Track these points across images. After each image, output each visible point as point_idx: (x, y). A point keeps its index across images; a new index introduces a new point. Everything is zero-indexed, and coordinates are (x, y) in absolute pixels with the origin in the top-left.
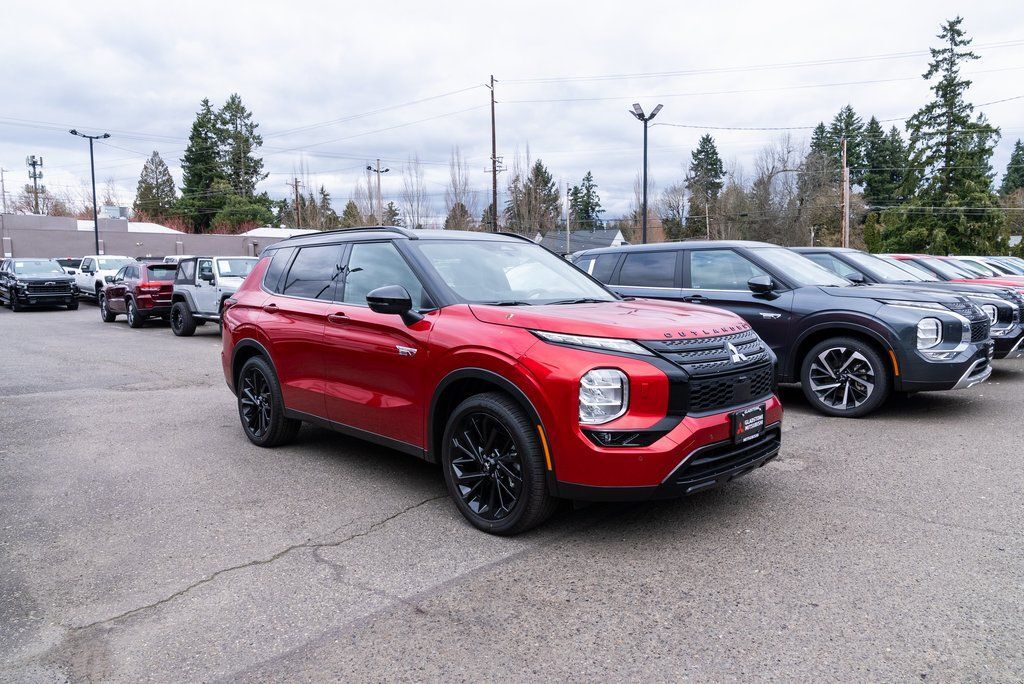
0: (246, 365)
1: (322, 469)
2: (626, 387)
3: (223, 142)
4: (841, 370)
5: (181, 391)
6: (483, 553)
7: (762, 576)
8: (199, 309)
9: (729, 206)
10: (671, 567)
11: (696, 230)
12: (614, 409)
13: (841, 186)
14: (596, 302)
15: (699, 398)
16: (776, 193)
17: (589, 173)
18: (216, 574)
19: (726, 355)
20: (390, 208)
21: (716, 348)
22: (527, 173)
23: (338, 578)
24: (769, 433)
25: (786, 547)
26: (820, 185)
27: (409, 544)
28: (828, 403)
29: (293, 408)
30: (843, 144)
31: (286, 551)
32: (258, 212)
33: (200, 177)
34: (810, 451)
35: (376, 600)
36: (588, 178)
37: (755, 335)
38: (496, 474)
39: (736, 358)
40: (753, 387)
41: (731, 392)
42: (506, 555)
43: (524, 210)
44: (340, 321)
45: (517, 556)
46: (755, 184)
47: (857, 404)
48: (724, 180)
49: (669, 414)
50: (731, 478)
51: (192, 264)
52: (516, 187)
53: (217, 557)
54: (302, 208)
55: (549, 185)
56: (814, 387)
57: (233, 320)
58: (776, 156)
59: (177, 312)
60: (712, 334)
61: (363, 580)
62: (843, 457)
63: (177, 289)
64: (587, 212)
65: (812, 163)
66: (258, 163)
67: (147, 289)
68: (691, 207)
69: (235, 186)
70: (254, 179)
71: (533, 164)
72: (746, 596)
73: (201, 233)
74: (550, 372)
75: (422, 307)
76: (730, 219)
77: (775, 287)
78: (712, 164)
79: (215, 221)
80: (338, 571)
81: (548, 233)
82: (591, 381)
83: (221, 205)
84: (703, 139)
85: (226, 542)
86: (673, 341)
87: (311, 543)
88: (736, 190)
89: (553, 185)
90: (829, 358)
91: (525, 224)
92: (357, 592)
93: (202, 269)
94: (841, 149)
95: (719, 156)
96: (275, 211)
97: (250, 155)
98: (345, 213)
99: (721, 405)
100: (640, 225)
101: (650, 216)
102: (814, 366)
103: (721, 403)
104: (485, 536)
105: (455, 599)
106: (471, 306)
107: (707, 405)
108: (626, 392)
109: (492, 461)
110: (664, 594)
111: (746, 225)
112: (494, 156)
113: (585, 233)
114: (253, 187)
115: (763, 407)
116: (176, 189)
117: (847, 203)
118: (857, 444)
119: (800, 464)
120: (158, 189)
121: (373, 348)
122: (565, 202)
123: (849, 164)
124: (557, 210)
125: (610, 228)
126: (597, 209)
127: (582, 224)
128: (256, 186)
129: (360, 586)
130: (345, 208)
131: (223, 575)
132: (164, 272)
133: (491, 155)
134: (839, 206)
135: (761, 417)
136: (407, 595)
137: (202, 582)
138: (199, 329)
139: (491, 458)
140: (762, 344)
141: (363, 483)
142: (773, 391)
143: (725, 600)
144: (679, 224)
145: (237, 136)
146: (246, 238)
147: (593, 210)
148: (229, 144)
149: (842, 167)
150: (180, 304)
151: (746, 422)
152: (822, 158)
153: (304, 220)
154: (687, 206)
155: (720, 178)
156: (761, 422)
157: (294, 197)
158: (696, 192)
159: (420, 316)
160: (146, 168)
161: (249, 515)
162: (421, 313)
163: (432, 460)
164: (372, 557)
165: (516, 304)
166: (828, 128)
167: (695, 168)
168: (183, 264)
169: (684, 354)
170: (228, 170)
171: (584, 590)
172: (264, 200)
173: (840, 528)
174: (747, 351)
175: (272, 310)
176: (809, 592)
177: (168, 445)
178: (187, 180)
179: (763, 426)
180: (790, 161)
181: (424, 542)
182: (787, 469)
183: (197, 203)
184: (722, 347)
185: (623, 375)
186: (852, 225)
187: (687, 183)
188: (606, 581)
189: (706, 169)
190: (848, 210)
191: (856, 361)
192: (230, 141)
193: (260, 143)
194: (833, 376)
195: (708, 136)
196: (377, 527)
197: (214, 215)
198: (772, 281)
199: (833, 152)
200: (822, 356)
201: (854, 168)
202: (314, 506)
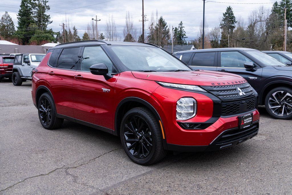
0: (41, 96)
1: (71, 138)
2: (195, 105)
3: (34, 8)
4: (281, 100)
5: (15, 107)
6: (134, 171)
7: (247, 182)
8: (24, 75)
9: (238, 36)
10: (210, 178)
11: (224, 44)
12: (190, 114)
13: (283, 28)
14: (183, 71)
15: (226, 110)
16: (257, 30)
17: (181, 22)
18: (26, 179)
19: (237, 92)
20: (102, 35)
21: (233, 90)
22: (156, 22)
23: (75, 181)
24: (254, 125)
25: (257, 171)
26: (275, 27)
27: (104, 168)
28: (276, 114)
29: (61, 113)
30: (285, 10)
31: (55, 170)
32: (49, 37)
33: (25, 22)
34: (268, 133)
35: (90, 190)
36: (181, 24)
37: (248, 85)
38: (141, 141)
39: (241, 94)
40: (248, 106)
41: (239, 108)
42: (143, 172)
43: (155, 37)
44: (79, 78)
45: (147, 173)
46: (248, 27)
47: (288, 114)
48: (236, 25)
49: (213, 116)
50: (238, 143)
51: (20, 57)
52: (152, 27)
53: (26, 173)
54: (66, 35)
55: (165, 27)
56: (270, 107)
57: (36, 78)
58: (257, 15)
59: (15, 76)
60: (231, 84)
61: (85, 182)
62: (281, 135)
63: (15, 66)
64: (180, 38)
65: (272, 18)
66: (48, 17)
67: (2, 67)
68: (222, 36)
69: (39, 26)
70: (47, 23)
71: (159, 18)
72: (240, 190)
73: (25, 45)
74: (165, 99)
75: (112, 72)
76: (238, 41)
77: (255, 66)
78: (231, 18)
79: (31, 40)
80: (75, 179)
81: (165, 46)
82: (181, 102)
83: (33, 34)
84: (228, 8)
85: (30, 166)
86: (215, 87)
87: (65, 167)
88: (240, 29)
89: (167, 27)
90: (276, 95)
91: (156, 42)
92: (82, 186)
93: (25, 59)
94: (283, 13)
95: (234, 15)
96: (55, 36)
97: (45, 13)
98: (83, 37)
99: (234, 113)
100: (201, 43)
101: (205, 39)
102: (270, 99)
103: (235, 112)
104: (135, 165)
105: (122, 190)
106: (132, 72)
107: (229, 113)
108: (195, 107)
109: (141, 135)
110: (207, 188)
111: (244, 43)
112: (143, 15)
113: (179, 46)
114: (46, 26)
115: (252, 114)
116: (15, 27)
117: (286, 34)
118: (288, 130)
119: (264, 138)
120: (8, 26)
121: (93, 89)
122: (172, 33)
123: (287, 18)
124: (168, 36)
125: (189, 44)
126: (184, 36)
127: (178, 42)
128: (47, 26)
129: (84, 184)
130: (83, 36)
131: (28, 180)
132: (9, 60)
133: (142, 15)
134: (282, 35)
135: (251, 118)
136: (103, 188)
137: (20, 182)
138: (23, 83)
139: (140, 134)
140: (252, 89)
141: (87, 143)
142: (256, 108)
143: (232, 191)
144: (217, 43)
145: (39, 6)
146: (43, 47)
147: (183, 37)
148: (36, 9)
149: (284, 20)
150: (16, 73)
151: (245, 120)
152: (276, 16)
153: (67, 40)
154: (221, 35)
155: (234, 24)
156: (251, 120)
157: (62, 30)
158: (224, 30)
159: (111, 76)
160: (2, 18)
161: (40, 156)
162: (112, 75)
163: (116, 135)
164: (89, 173)
165: (151, 71)
166: (279, 4)
167: (224, 20)
168: (17, 57)
169: (219, 92)
170: (36, 19)
171: (174, 187)
172: (51, 32)
173: (279, 163)
174: (245, 91)
175: (51, 74)
176: (266, 189)
177: (9, 128)
178: (19, 23)
179: (252, 122)
180: (263, 17)
181: (110, 167)
182: (258, 140)
183: (23, 33)
184: (235, 89)
185: (194, 100)
186: (287, 43)
187: (221, 26)
188: (183, 183)
189: (229, 20)
190: (286, 37)
191: (288, 97)
192: (37, 8)
193: (49, 9)
194: (278, 103)
195: (230, 7)
196: (92, 161)
197: (30, 38)
198: (254, 64)
199: (281, 13)
200: (274, 95)
201: (290, 20)
202: (67, 152)
